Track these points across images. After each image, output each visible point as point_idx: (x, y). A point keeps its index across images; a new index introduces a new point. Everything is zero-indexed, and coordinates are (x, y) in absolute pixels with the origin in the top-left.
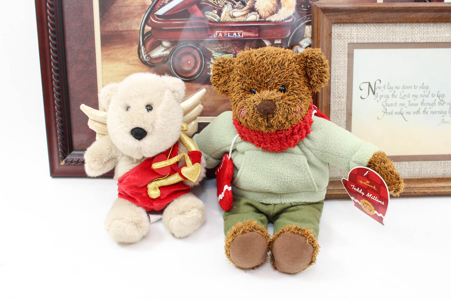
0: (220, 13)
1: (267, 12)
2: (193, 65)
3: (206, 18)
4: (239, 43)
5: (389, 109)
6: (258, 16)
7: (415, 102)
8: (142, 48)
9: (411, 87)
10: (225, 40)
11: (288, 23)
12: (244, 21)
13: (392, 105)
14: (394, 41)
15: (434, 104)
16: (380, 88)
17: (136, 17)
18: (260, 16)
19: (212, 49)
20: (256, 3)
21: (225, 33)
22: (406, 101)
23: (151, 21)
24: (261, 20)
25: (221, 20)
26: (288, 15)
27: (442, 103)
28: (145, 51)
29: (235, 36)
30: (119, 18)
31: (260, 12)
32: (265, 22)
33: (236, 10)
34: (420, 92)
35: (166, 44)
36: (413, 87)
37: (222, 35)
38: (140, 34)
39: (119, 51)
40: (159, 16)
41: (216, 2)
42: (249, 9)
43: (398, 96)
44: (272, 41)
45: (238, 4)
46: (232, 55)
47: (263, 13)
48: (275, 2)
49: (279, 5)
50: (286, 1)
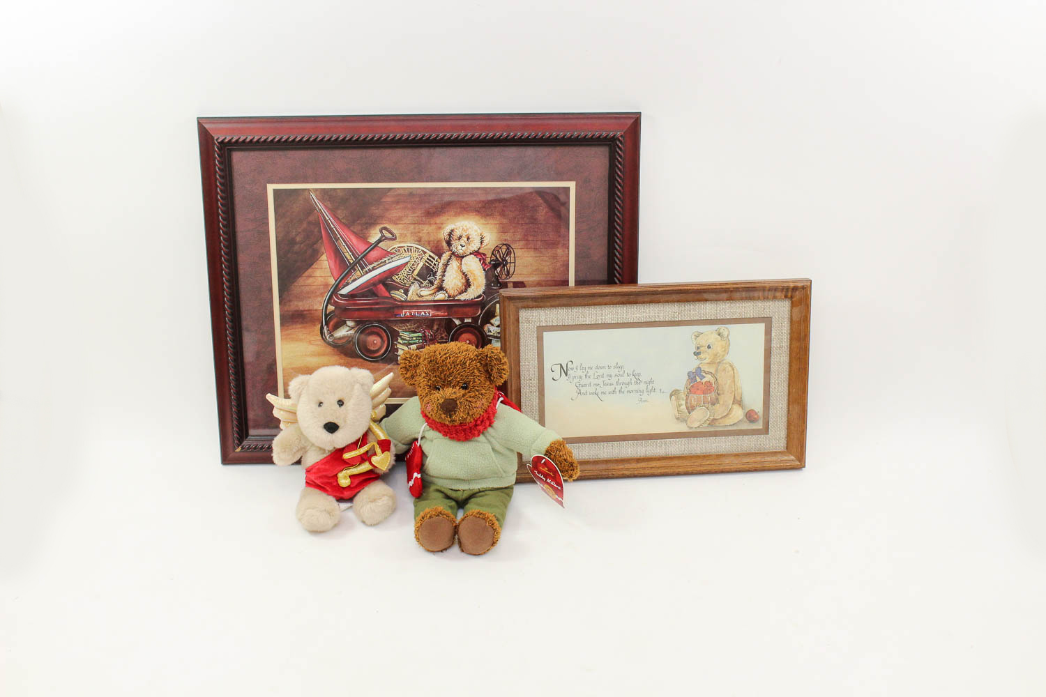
0: (406, 292)
1: (456, 291)
2: (379, 344)
3: (392, 297)
4: (427, 323)
5: (583, 390)
6: (447, 295)
7: (610, 382)
8: (325, 327)
9: (604, 367)
10: (413, 319)
11: (477, 301)
13: (585, 385)
14: (584, 323)
15: (630, 383)
16: (572, 369)
17: (317, 296)
18: (449, 295)
19: (399, 329)
20: (444, 282)
21: (412, 313)
22: (600, 381)
23: (334, 300)
24: (450, 299)
25: (408, 299)
26: (478, 294)
27: (638, 382)
28: (328, 330)
29: (423, 315)
30: (300, 297)
31: (448, 291)
32: (454, 300)
33: (424, 289)
34: (614, 372)
35: (350, 323)
36: (607, 367)
37: (410, 315)
38: (322, 314)
39: (298, 331)
40: (341, 295)
41: (402, 281)
42: (436, 288)
43: (592, 377)
44: (462, 320)
45: (425, 283)
46: (420, 334)
47: (451, 292)
48: (464, 281)
49: (468, 284)
50: (475, 279)
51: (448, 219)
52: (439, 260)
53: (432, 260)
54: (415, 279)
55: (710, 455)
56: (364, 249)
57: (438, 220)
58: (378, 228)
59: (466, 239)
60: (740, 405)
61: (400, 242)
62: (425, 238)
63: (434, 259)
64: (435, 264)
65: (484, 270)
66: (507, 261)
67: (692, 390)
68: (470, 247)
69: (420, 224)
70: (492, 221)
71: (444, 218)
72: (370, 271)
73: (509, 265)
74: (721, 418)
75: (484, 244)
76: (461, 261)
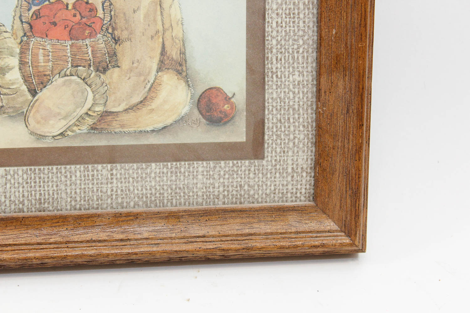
55: (99, 216)
60: (179, 73)
67: (39, 25)
74: (126, 110)
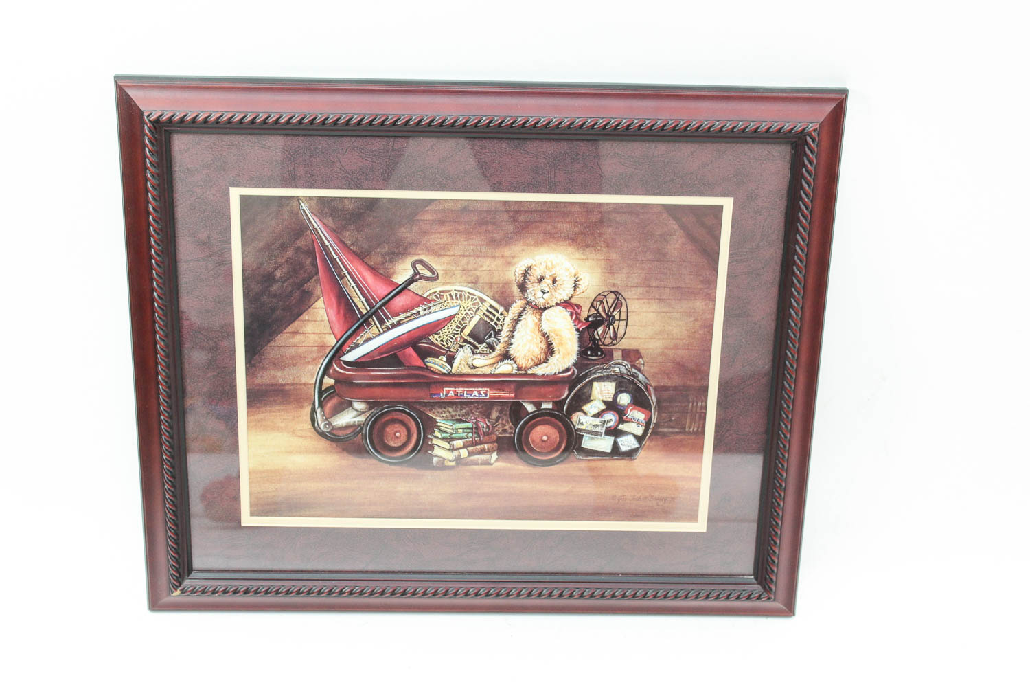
0: (450, 360)
1: (530, 361)
2: (404, 438)
3: (427, 368)
4: (482, 407)
6: (515, 366)
8: (319, 411)
10: (460, 402)
11: (564, 377)
12: (491, 374)
17: (307, 363)
18: (518, 367)
19: (437, 416)
20: (512, 346)
21: (459, 392)
23: (335, 369)
24: (520, 372)
25: (453, 372)
26: (565, 367)
28: (324, 415)
29: (475, 396)
30: (279, 365)
31: (518, 360)
32: (526, 375)
33: (478, 356)
35: (359, 406)
37: (455, 395)
38: (315, 391)
39: (277, 415)
40: (347, 363)
41: (445, 344)
42: (500, 355)
44: (537, 404)
45: (481, 347)
46: (470, 425)
47: (523, 362)
48: (543, 346)
49: (550, 350)
50: (561, 344)
51: (523, 250)
52: (505, 313)
53: (494, 312)
54: (465, 341)
56: (386, 292)
57: (507, 251)
58: (409, 261)
59: (550, 282)
61: (444, 284)
62: (485, 278)
63: (497, 311)
64: (498, 319)
65: (577, 330)
66: (614, 317)
68: (556, 294)
69: (478, 256)
70: (594, 256)
71: (516, 248)
72: (394, 326)
73: (617, 323)
75: (579, 290)
76: (541, 315)
